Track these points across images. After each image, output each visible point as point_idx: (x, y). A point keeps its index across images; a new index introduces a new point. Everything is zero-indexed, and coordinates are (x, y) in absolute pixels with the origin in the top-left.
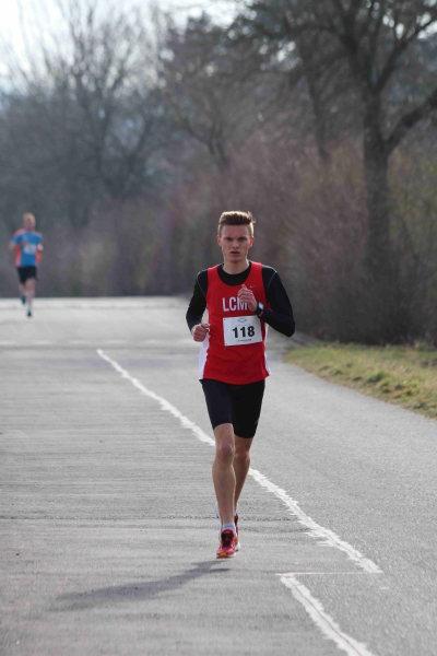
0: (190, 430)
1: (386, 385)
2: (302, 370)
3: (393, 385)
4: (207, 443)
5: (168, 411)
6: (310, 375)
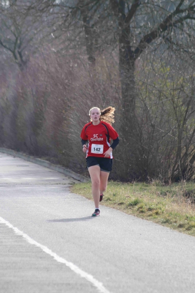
0: (21, 236)
1: (141, 208)
2: (84, 198)
3: (145, 208)
4: (34, 245)
5: (4, 224)
6: (90, 201)
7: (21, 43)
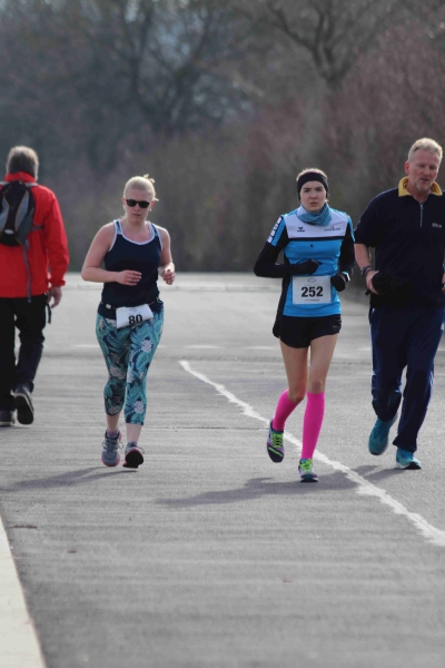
7: (331, 29)
